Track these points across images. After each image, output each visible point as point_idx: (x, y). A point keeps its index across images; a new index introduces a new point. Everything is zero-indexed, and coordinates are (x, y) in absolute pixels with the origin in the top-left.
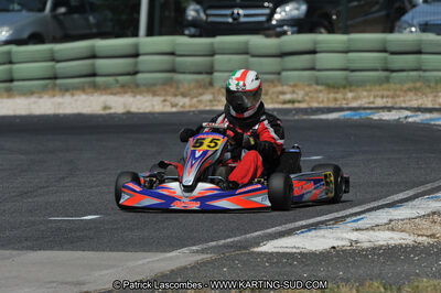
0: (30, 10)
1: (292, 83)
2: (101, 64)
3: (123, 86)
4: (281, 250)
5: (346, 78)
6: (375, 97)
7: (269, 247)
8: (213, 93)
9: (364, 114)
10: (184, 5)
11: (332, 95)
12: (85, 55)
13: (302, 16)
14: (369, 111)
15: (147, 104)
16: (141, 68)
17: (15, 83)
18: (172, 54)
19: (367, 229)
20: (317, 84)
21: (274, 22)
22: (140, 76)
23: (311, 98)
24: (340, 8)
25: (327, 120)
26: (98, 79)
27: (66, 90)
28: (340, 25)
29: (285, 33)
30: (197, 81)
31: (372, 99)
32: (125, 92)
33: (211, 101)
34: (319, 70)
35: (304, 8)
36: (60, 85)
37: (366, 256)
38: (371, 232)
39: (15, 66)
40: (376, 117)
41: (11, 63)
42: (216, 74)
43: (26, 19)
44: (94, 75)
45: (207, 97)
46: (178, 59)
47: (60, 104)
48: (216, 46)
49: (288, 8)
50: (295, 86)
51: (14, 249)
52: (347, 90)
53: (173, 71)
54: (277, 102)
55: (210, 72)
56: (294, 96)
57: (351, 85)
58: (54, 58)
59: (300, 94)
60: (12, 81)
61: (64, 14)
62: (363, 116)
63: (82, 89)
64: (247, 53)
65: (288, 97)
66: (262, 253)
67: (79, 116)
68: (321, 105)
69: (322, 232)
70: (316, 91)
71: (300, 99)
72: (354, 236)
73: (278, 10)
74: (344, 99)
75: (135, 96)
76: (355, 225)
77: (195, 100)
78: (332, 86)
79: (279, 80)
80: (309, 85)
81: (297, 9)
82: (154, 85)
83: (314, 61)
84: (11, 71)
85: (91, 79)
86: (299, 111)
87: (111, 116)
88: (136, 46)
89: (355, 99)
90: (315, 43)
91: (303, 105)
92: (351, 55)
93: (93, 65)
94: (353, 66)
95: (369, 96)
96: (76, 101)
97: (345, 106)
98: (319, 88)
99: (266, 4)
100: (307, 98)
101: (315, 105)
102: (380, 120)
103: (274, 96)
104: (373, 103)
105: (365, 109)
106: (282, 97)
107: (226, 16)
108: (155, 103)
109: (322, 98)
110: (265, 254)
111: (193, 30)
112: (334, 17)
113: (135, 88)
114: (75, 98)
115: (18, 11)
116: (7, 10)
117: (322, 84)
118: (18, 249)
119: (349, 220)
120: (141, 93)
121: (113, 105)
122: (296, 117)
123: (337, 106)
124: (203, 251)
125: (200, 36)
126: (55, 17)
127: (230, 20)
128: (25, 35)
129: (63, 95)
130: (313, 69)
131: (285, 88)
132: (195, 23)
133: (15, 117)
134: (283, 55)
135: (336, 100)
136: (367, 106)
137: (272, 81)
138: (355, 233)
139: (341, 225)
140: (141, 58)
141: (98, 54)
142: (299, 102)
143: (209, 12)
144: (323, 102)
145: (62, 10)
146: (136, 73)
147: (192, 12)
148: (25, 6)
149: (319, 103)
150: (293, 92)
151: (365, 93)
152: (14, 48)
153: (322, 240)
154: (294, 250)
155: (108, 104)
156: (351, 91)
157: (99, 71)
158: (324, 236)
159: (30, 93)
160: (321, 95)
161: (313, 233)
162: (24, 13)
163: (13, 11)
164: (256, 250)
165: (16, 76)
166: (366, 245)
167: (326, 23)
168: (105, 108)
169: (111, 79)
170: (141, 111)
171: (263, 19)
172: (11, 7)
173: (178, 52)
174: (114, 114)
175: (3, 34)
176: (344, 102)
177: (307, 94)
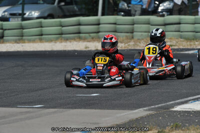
0: (48, 3)
1: (169, 38)
2: (82, 27)
3: (93, 38)
5: (194, 36)
8: (134, 42)
10: (118, 2)
11: (188, 43)
12: (74, 24)
16: (101, 30)
17: (43, 36)
18: (115, 24)
20: (181, 38)
21: (159, 11)
22: (100, 34)
23: (179, 44)
25: (188, 54)
26: (81, 35)
27: (67, 39)
28: (189, 12)
30: (126, 36)
32: (94, 41)
33: (134, 45)
34: (182, 32)
35: (172, 4)
36: (64, 37)
39: (43, 29)
41: (42, 27)
42: (135, 33)
43: (47, 8)
44: (79, 33)
45: (132, 43)
46: (118, 26)
47: (65, 46)
48: (135, 20)
50: (171, 39)
52: (195, 41)
53: (115, 31)
55: (132, 33)
56: (172, 43)
57: (196, 39)
58: (61, 25)
59: (174, 43)
60: (42, 35)
61: (63, 5)
63: (74, 39)
64: (149, 24)
67: (75, 51)
68: (184, 47)
70: (181, 41)
71: (174, 44)
73: (161, 5)
75: (99, 42)
77: (127, 45)
78: (188, 39)
80: (177, 39)
81: (170, 4)
83: (179, 28)
84: (41, 31)
85: (78, 35)
86: (175, 49)
87: (90, 52)
88: (99, 20)
89: (199, 45)
90: (180, 19)
91: (176, 47)
92: (196, 25)
93: (79, 28)
94: (197, 30)
97: (195, 48)
98: (182, 40)
100: (177, 44)
101: (181, 47)
111: (123, 13)
113: (98, 39)
114: (72, 43)
115: (43, 4)
116: (37, 3)
121: (89, 46)
122: (174, 52)
126: (60, 7)
128: (46, 15)
129: (66, 42)
130: (179, 31)
131: (167, 40)
134: (165, 25)
135: (191, 45)
140: (101, 26)
141: (81, 23)
142: (174, 46)
144: (185, 46)
145: (62, 3)
146: (98, 32)
150: (171, 42)
152: (43, 20)
155: (87, 46)
156: (197, 41)
157: (82, 31)
159: (50, 41)
160: (183, 43)
162: (45, 5)
163: (40, 4)
165: (44, 33)
168: (86, 48)
169: (87, 35)
172: (39, 2)
173: (117, 23)
174: (91, 50)
175: (36, 14)
176: (195, 46)
177: (177, 42)
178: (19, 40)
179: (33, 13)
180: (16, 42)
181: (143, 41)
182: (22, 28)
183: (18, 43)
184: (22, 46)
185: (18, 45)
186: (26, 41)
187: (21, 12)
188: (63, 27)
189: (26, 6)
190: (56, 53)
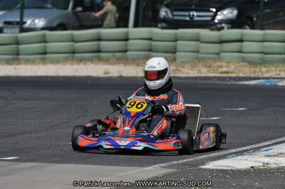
0: (59, 8)
1: (226, 60)
2: (103, 44)
3: (118, 59)
4: (219, 168)
5: (262, 59)
6: (280, 71)
7: (211, 165)
8: (176, 66)
9: (272, 82)
11: (252, 69)
13: (234, 18)
14: (276, 80)
15: (134, 71)
16: (129, 48)
17: (48, 55)
18: (150, 39)
19: (274, 156)
20: (243, 61)
21: (216, 21)
22: (129, 53)
23: (239, 70)
24: (259, 13)
25: (249, 85)
26: (101, 54)
27: (81, 60)
28: (259, 24)
29: (223, 28)
31: (278, 72)
32: (119, 63)
33: (174, 70)
34: (245, 53)
35: (235, 12)
36: (77, 58)
37: (273, 173)
38: (277, 158)
39: (48, 44)
40: (280, 84)
41: (45, 42)
42: (178, 54)
43: (56, 14)
44: (99, 51)
45: (172, 68)
46: (154, 43)
47: (77, 69)
48: (178, 35)
49: (225, 12)
50: (228, 62)
51: (45, 162)
52: (262, 66)
53: (150, 50)
54: (217, 73)
55: (175, 52)
56: (228, 69)
57: (265, 63)
58: (73, 40)
59: (232, 68)
60: (45, 53)
61: (80, 12)
62: (272, 83)
63: (91, 60)
64: (198, 40)
65: (224, 69)
66: (206, 169)
67: (89, 78)
68: (245, 75)
69: (245, 157)
70: (242, 66)
71: (232, 70)
72: (266, 160)
73: (219, 13)
74: (261, 71)
75: (125, 66)
76: (267, 153)
78: (252, 63)
79: (219, 59)
80: (238, 62)
81: (232, 13)
82: (138, 59)
83: (241, 47)
84: (45, 48)
85: (97, 54)
86: (231, 78)
87: (110, 79)
88: (127, 34)
89: (267, 72)
90: (242, 35)
91: (234, 75)
92: (265, 43)
93: (99, 45)
94: (266, 51)
95: (276, 70)
96: (87, 68)
97: (260, 76)
98: (244, 64)
99: (211, 9)
100: (236, 70)
101: (241, 75)
102: (283, 86)
103: (215, 69)
104: (279, 75)
105: (274, 78)
106: (220, 70)
107: (185, 16)
108: (138, 70)
109: (246, 71)
110: (209, 170)
111: (164, 25)
112: (255, 19)
113: (126, 61)
114: (87, 66)
115: (52, 8)
116: (43, 8)
117: (246, 62)
118: (48, 162)
119: (262, 150)
120: (129, 64)
121: (111, 71)
122: (229, 83)
123: (256, 76)
124: (168, 167)
125: (168, 28)
126: (75, 14)
127: (188, 19)
128: (55, 24)
129: (79, 64)
130: (241, 52)
131: (223, 64)
132: (165, 20)
133: (47, 77)
134: (221, 42)
135: (255, 72)
136: (275, 76)
137: (214, 59)
138: (267, 158)
139: (258, 153)
140: (130, 42)
141: (102, 38)
142: (231, 73)
143: (175, 13)
144: (246, 73)
145: (79, 9)
146: (126, 51)
147: (163, 12)
148: (55, 6)
149: (244, 74)
150: (227, 66)
151: (274, 68)
152: (47, 32)
153: (245, 162)
154: (227, 168)
155: (108, 70)
156: (265, 67)
157: (103, 49)
158: (247, 160)
159: (57, 62)
160: (245, 69)
161: (239, 157)
162: (55, 10)
163: (47, 8)
164: (203, 167)
165: (48, 50)
166: (273, 166)
167: (249, 22)
168: (106, 73)
169: (110, 54)
170: (129, 75)
171: (209, 19)
172: (46, 6)
173: (154, 39)
174: (112, 77)
175: (40, 23)
176: (260, 74)
177: (236, 68)
178: (13, 60)
179: (37, 21)
180: (8, 62)
181: (188, 65)
182: (17, 42)
183: (10, 64)
184: (15, 69)
185: (10, 67)
186: (22, 62)
187: (18, 20)
188: (76, 42)
189: (26, 12)
190: (61, 79)
